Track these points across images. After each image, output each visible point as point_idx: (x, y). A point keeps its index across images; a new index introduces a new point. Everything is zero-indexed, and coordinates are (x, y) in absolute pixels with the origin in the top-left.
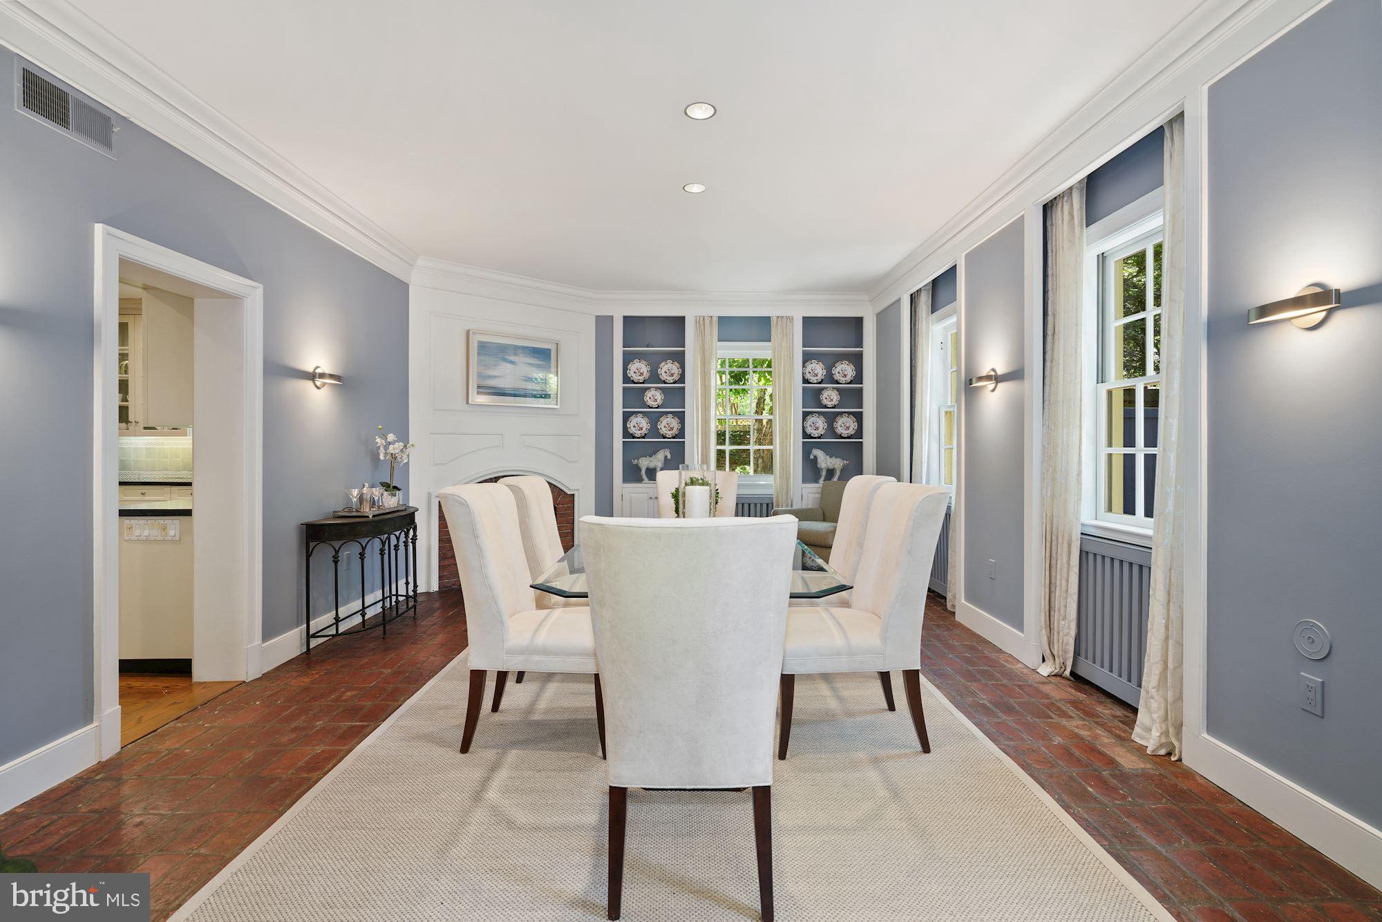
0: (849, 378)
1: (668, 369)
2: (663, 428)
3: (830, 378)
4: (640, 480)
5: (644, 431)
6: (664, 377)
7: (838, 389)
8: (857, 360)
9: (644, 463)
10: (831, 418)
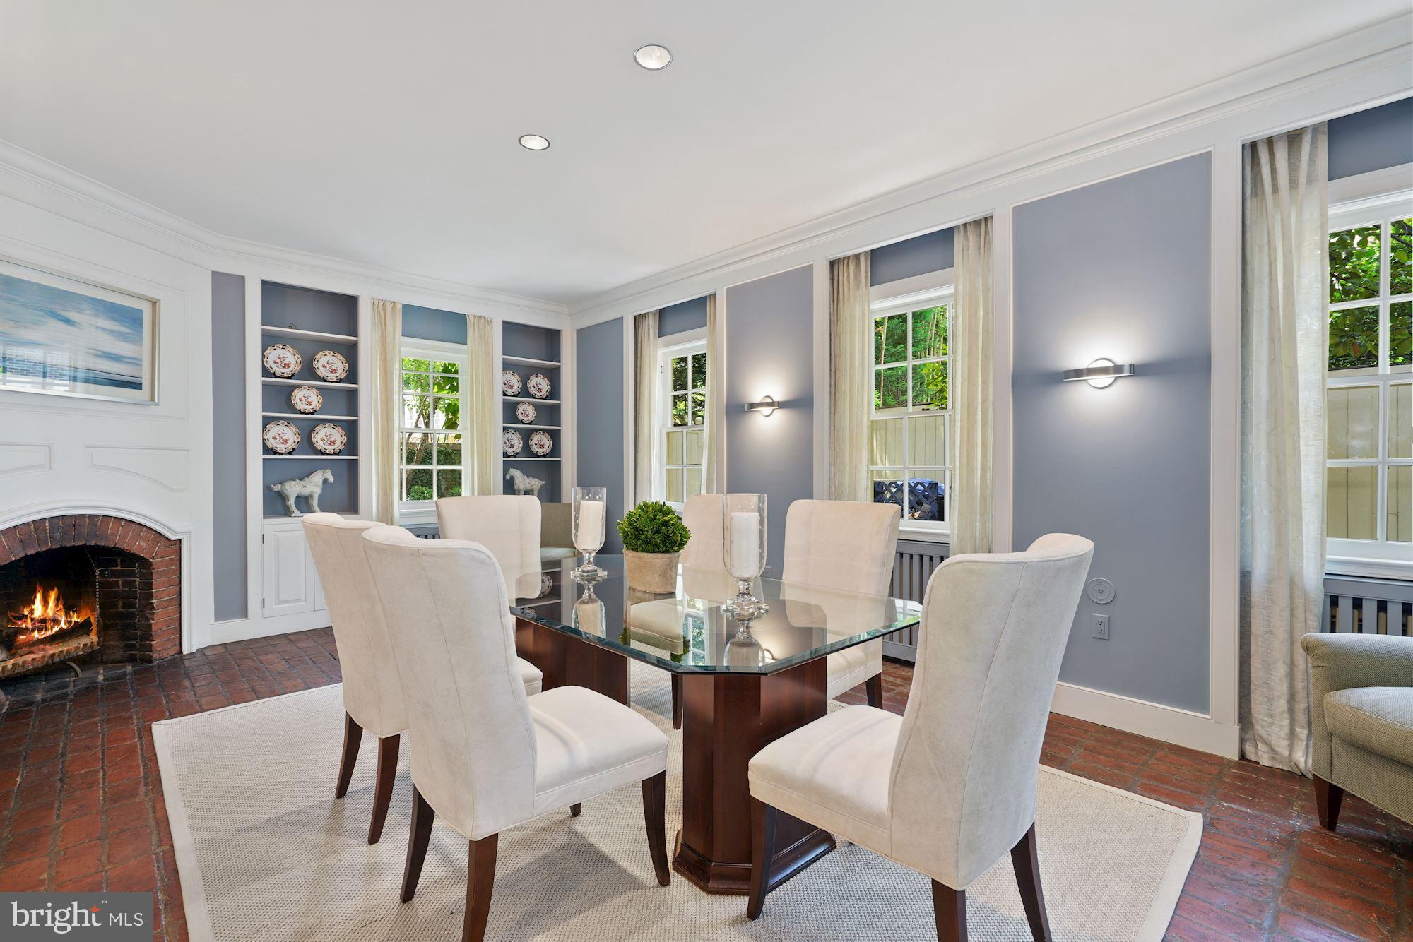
0: (544, 393)
1: (330, 364)
2: (319, 441)
3: (525, 392)
4: (287, 513)
5: (290, 445)
6: (322, 372)
7: (534, 405)
8: (553, 376)
9: (293, 489)
10: (527, 435)
